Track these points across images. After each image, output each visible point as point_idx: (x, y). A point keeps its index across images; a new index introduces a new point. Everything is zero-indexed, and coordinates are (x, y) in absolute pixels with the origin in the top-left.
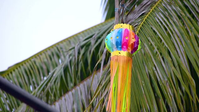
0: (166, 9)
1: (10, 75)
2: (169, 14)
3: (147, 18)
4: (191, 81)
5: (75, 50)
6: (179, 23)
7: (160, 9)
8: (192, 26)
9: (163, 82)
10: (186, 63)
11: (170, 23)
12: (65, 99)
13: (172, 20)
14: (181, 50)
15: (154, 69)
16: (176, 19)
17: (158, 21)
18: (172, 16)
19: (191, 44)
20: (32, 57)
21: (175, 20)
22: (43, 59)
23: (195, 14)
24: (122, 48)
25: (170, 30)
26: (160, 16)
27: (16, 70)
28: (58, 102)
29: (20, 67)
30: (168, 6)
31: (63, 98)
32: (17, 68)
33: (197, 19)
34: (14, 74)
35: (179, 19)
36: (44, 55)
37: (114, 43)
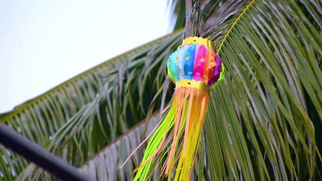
0: (268, 8)
1: (17, 118)
2: (274, 18)
3: (238, 22)
4: (307, 124)
5: (118, 76)
6: (289, 31)
7: (259, 9)
8: (310, 37)
9: (262, 125)
10: (300, 95)
11: (275, 31)
12: (105, 156)
13: (277, 26)
14: (292, 74)
15: (248, 104)
16: (285, 24)
17: (255, 27)
18: (278, 20)
19: (308, 64)
20: (52, 90)
21: (283, 26)
22: (71, 93)
23: (316, 17)
24: (193, 75)
25: (275, 42)
26: (258, 20)
27: (27, 111)
28: (93, 160)
29: (33, 106)
30: (272, 4)
31: (101, 154)
32: (28, 108)
33: (319, 24)
34: (23, 117)
35: (288, 25)
36: (71, 86)
37: (181, 67)
